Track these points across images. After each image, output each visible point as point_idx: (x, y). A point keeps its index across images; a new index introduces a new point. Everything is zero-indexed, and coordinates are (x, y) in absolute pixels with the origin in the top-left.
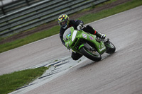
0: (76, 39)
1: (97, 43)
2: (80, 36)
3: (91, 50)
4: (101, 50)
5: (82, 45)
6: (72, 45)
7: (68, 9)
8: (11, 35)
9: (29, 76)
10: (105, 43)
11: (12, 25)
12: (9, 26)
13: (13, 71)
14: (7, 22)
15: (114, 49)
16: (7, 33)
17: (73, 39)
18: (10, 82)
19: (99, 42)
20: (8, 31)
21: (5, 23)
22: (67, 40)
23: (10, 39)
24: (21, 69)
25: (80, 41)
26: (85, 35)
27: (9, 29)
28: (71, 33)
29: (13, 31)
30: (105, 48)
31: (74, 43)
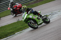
0: (26, 18)
1: (37, 20)
2: (28, 17)
3: (33, 23)
4: (39, 23)
5: (29, 21)
22: (23, 18)
26: (31, 16)
28: (25, 15)
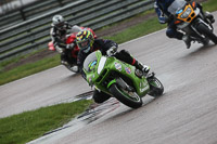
0: (105, 71)
1: (136, 79)
2: (111, 66)
3: (126, 89)
4: (142, 90)
6: (98, 80)
7: (122, 10)
8: (35, 51)
9: (63, 113)
10: (148, 79)
11: (37, 36)
12: (32, 38)
13: (38, 107)
14: (28, 31)
15: (162, 90)
16: (30, 48)
17: (100, 70)
18: (34, 124)
19: (140, 77)
20: (30, 45)
21: (26, 34)
22: (90, 70)
23: (33, 58)
24: (51, 103)
25: (110, 74)
27: (32, 42)
28: (97, 61)
29: (37, 45)
30: (148, 87)
31: (100, 77)
